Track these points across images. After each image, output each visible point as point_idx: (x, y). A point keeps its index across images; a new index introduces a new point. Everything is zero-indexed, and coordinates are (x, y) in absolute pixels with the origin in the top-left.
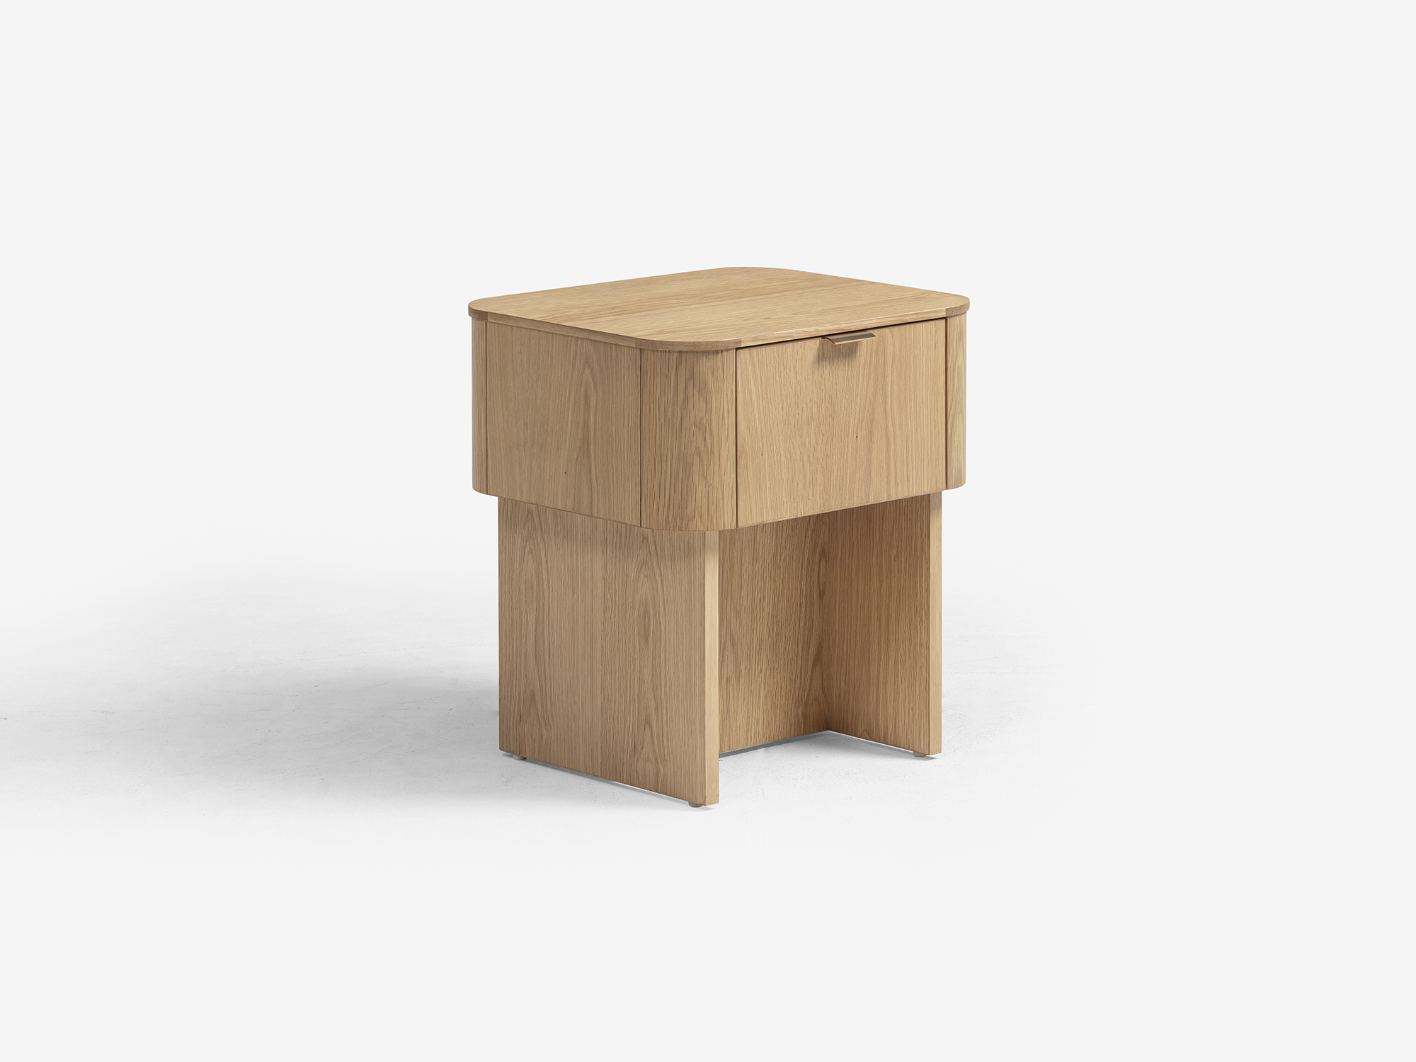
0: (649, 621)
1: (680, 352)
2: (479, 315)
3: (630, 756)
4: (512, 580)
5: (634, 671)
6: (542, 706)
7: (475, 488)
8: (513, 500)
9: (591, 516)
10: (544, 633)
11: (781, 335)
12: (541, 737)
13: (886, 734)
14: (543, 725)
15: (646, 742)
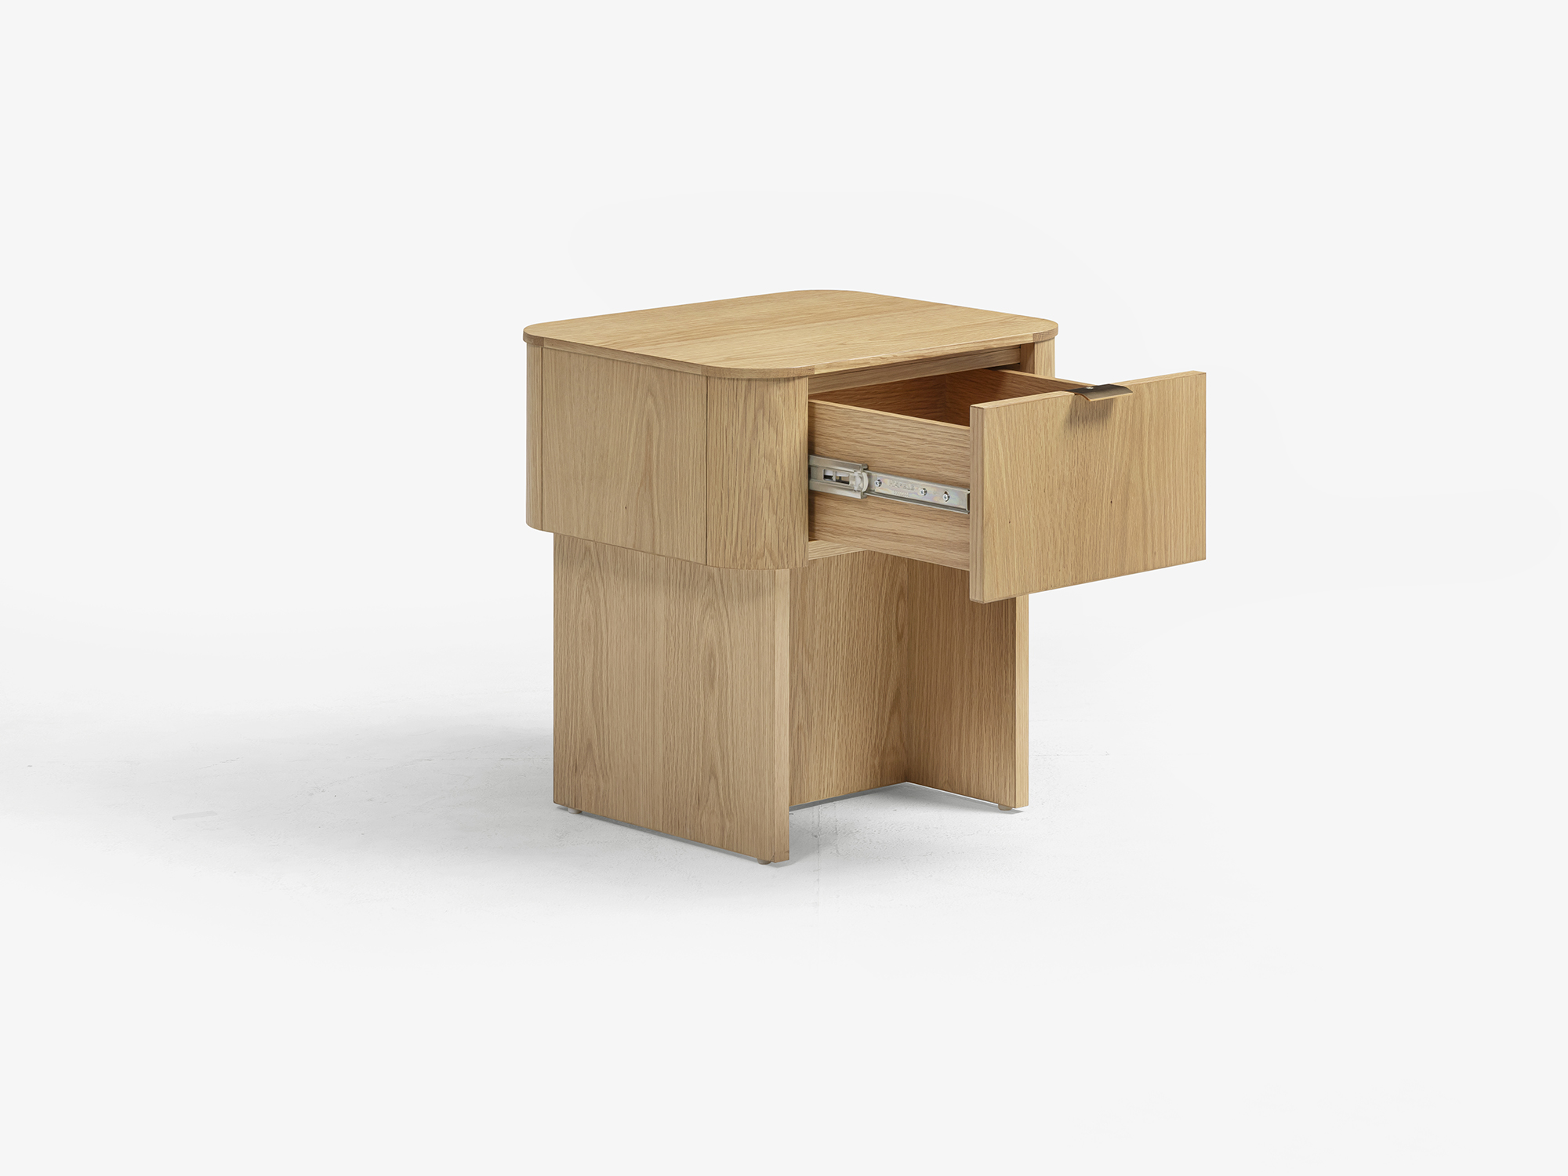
0: (715, 665)
1: (749, 380)
2: (534, 340)
3: (694, 810)
4: (569, 621)
5: (698, 718)
6: (600, 757)
7: (529, 523)
8: (569, 537)
9: (653, 553)
10: (602, 678)
11: (857, 362)
12: (598, 789)
13: (969, 785)
14: (601, 776)
15: (711, 794)
